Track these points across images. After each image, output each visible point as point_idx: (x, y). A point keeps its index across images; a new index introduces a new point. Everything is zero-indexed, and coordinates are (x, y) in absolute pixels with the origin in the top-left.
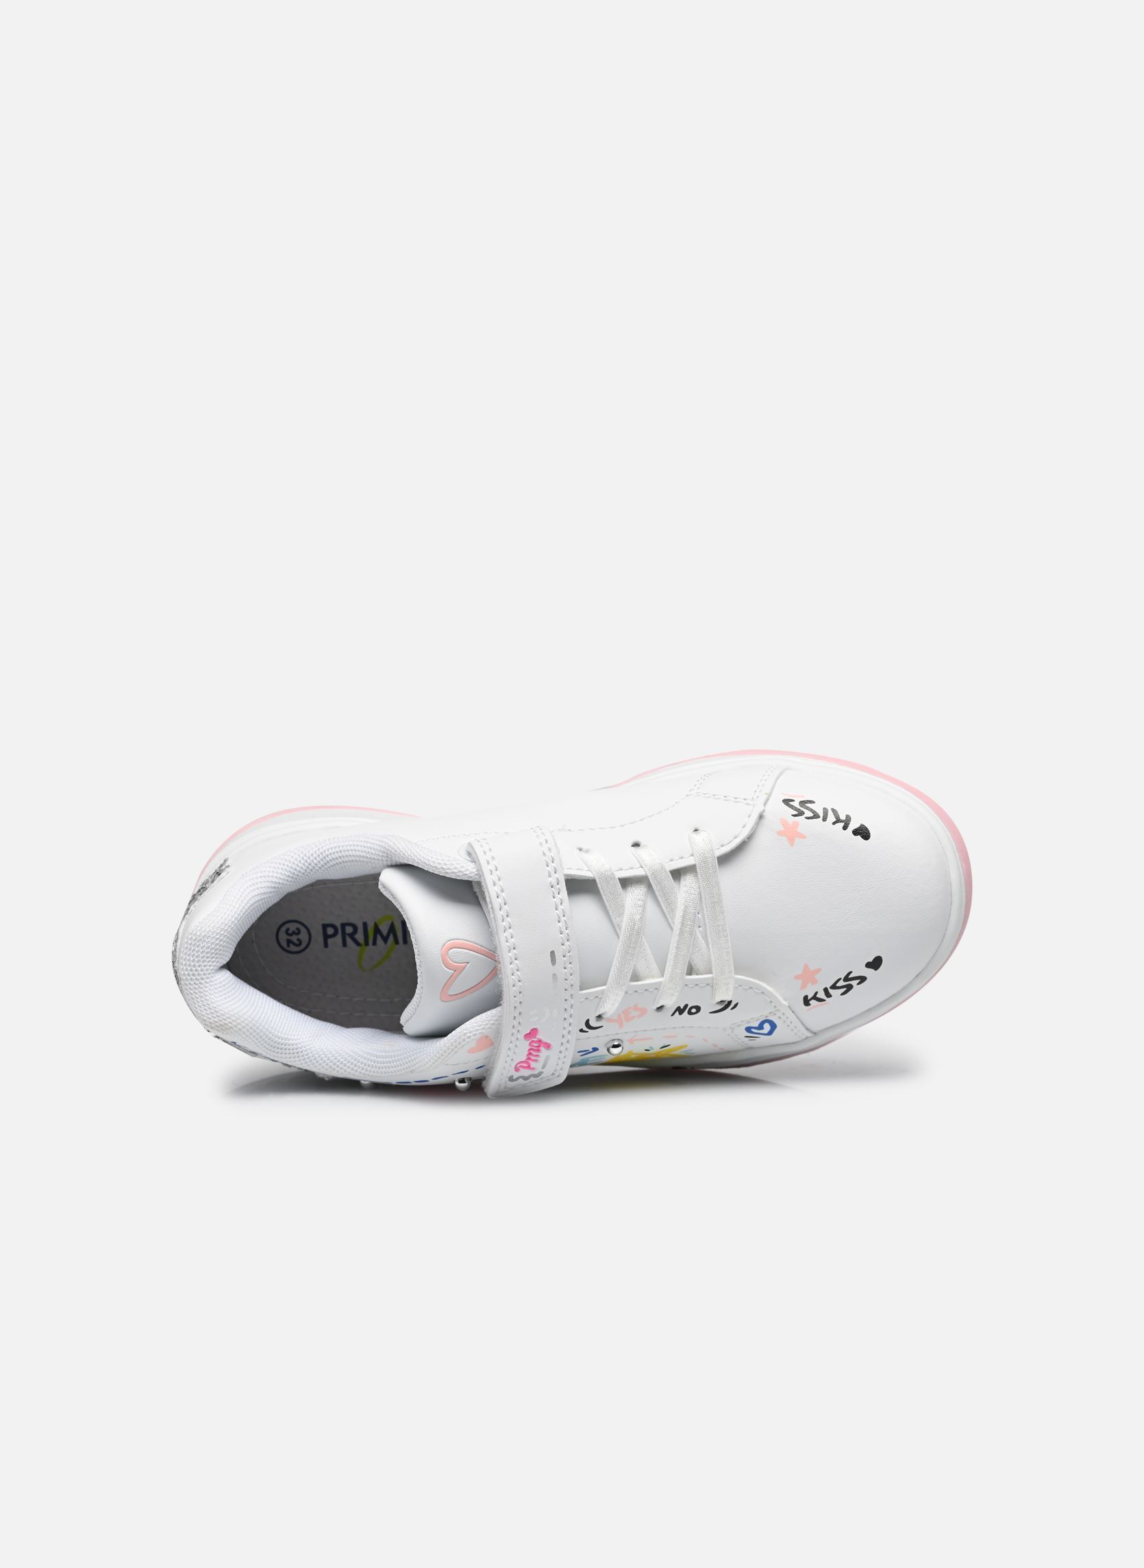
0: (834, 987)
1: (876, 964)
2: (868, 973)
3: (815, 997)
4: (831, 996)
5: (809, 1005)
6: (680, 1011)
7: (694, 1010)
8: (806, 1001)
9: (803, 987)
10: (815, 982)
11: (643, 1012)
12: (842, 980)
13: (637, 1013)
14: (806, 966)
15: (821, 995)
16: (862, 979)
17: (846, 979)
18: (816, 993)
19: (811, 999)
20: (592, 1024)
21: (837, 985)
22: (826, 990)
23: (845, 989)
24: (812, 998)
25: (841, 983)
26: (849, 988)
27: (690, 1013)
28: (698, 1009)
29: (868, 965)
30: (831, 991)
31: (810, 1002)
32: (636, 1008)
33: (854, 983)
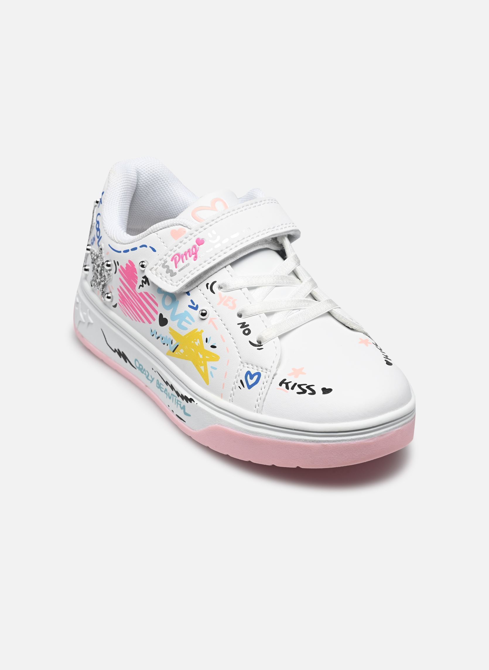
0: (299, 386)
1: (326, 391)
2: (319, 392)
3: (287, 384)
4: (293, 389)
6: (243, 325)
7: (247, 332)
8: (282, 383)
9: (290, 375)
10: (296, 376)
11: (234, 307)
12: (306, 386)
13: (232, 305)
14: (303, 368)
15: (290, 385)
16: (314, 393)
17: (308, 387)
18: (290, 382)
19: (285, 383)
20: (215, 288)
21: (302, 386)
22: (295, 385)
23: (302, 391)
25: (304, 387)
26: (304, 392)
27: (244, 331)
28: (249, 333)
29: (323, 389)
30: (296, 387)
31: (283, 385)
32: (235, 301)
33: (309, 392)
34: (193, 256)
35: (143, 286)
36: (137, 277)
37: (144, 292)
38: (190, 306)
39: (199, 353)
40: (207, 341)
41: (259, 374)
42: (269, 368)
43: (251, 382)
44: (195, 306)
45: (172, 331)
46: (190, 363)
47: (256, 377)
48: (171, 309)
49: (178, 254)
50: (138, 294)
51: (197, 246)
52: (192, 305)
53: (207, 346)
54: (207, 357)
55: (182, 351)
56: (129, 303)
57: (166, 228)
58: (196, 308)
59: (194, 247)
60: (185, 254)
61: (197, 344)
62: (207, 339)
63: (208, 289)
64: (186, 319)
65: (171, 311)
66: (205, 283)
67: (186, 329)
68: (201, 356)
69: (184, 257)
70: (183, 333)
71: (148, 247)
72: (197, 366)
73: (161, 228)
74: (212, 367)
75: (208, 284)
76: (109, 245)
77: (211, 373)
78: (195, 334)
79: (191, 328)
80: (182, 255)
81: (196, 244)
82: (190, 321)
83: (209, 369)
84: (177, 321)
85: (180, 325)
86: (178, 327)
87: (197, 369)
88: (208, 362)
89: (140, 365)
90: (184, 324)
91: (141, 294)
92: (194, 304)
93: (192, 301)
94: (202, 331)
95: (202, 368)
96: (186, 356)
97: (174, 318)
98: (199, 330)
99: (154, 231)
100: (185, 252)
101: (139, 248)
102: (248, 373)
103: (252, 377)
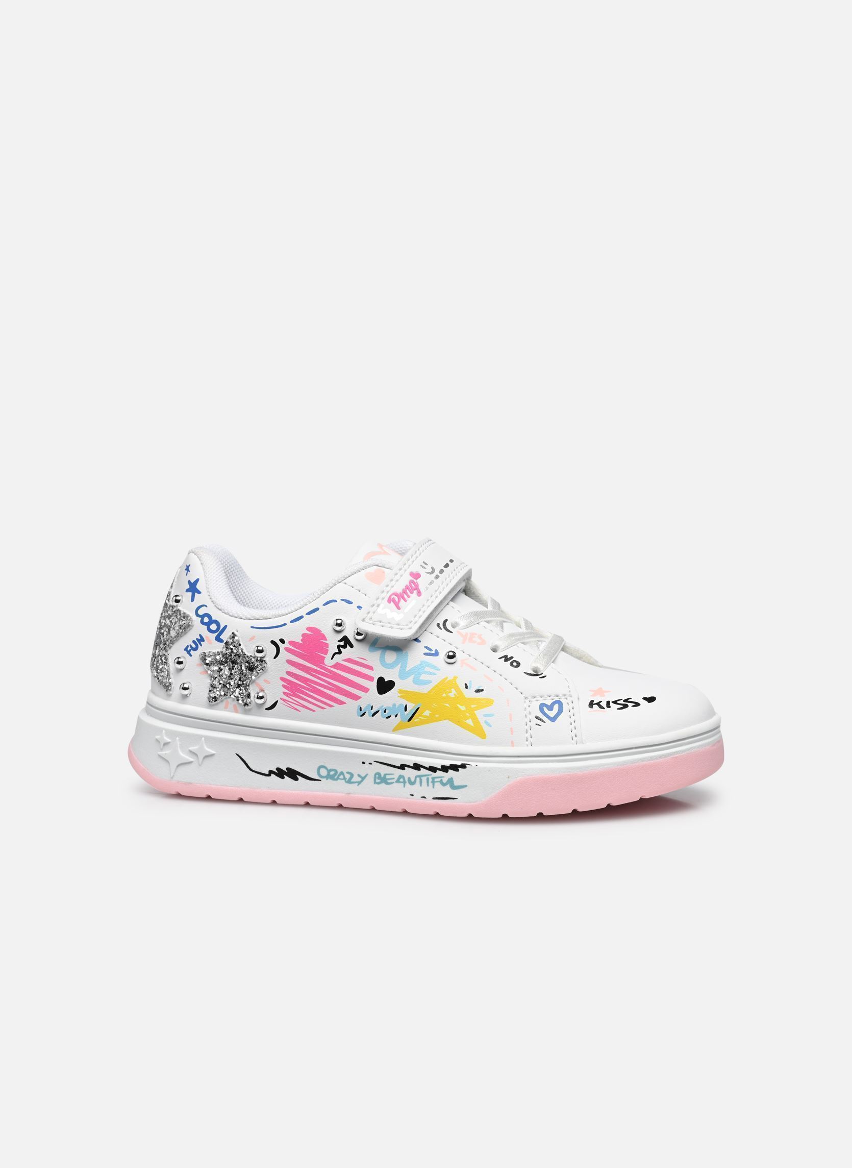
0: (615, 702)
1: (651, 700)
2: (644, 703)
3: (598, 704)
4: (610, 707)
5: (592, 708)
6: (506, 658)
7: (515, 664)
8: (591, 704)
9: (594, 694)
10: (602, 695)
11: (483, 642)
12: (622, 700)
13: (479, 641)
14: (601, 687)
15: (604, 704)
16: (637, 704)
18: (601, 702)
19: (595, 704)
20: (448, 625)
21: (618, 702)
22: (608, 703)
24: (597, 704)
25: (621, 702)
26: (625, 706)
27: (511, 664)
28: (518, 664)
29: (645, 699)
30: (611, 704)
31: (594, 706)
32: (480, 637)
33: (630, 705)
34: (415, 592)
35: (340, 652)
36: (327, 645)
37: (343, 660)
38: (425, 654)
39: (458, 705)
40: (467, 687)
41: (559, 703)
42: (568, 693)
43: (552, 714)
44: (433, 652)
45: (404, 694)
46: (446, 723)
47: (556, 707)
48: (398, 665)
49: (396, 594)
50: (329, 668)
51: (415, 580)
52: (428, 651)
53: (470, 693)
54: (473, 706)
55: (427, 713)
56: (308, 689)
57: (356, 573)
58: (436, 654)
59: (411, 582)
60: (404, 592)
61: (452, 695)
62: (466, 684)
63: (441, 629)
64: (426, 670)
65: (398, 668)
66: (435, 623)
67: (429, 682)
68: (463, 708)
69: (405, 596)
70: (425, 689)
71: (339, 600)
72: (459, 722)
73: (349, 574)
74: (485, 716)
75: (438, 625)
76: (252, 627)
77: (486, 722)
78: (446, 685)
79: (436, 680)
80: (400, 593)
81: (411, 578)
82: (432, 671)
83: (482, 720)
84: (411, 678)
85: (417, 681)
86: (415, 684)
87: (461, 726)
88: (476, 712)
89: (329, 771)
90: (424, 677)
91: (338, 666)
92: (431, 650)
93: (426, 647)
94: (455, 678)
95: (470, 722)
96: (437, 716)
97: (403, 676)
98: (450, 678)
99: (339, 581)
100: (403, 590)
101: (322, 608)
102: (542, 706)
103: (550, 708)
